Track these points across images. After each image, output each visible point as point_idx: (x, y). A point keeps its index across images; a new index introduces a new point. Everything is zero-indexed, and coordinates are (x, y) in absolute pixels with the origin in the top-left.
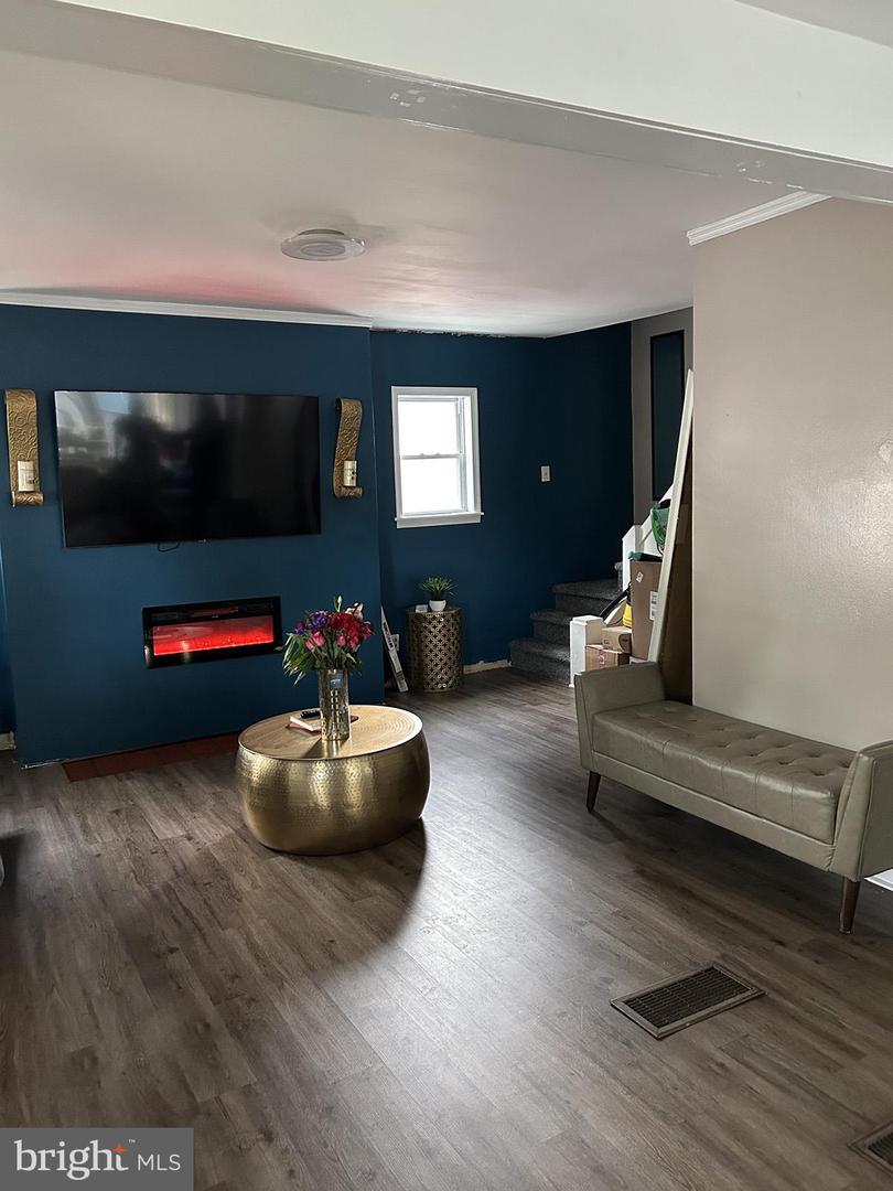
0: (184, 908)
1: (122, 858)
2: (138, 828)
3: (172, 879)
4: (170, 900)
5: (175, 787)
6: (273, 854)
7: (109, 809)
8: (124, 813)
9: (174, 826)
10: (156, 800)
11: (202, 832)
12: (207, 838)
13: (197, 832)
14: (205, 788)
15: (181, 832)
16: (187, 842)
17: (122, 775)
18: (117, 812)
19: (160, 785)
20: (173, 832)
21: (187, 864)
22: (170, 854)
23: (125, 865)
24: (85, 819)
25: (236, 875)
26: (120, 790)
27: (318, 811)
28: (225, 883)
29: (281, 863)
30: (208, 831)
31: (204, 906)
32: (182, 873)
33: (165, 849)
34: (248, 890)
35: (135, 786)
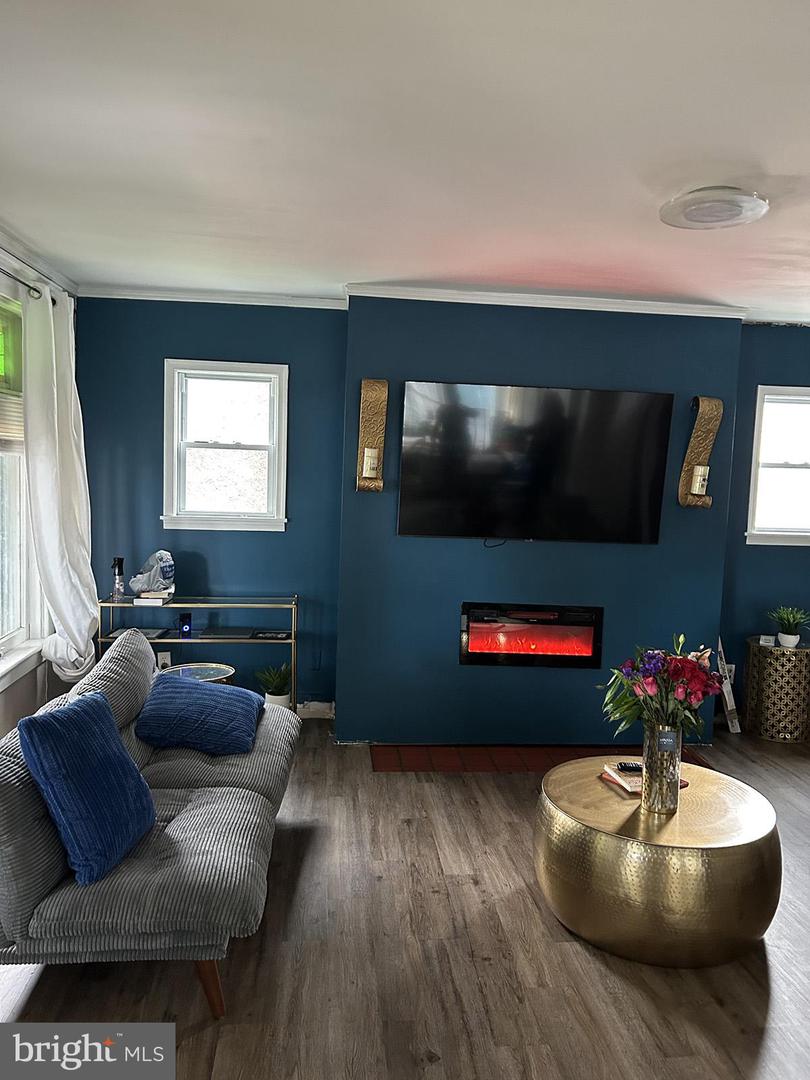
0: (456, 992)
1: (401, 889)
2: (425, 851)
3: (449, 939)
4: (442, 971)
5: (471, 803)
6: (567, 935)
7: (402, 817)
8: (415, 825)
9: (463, 860)
10: (450, 817)
11: (491, 878)
12: (495, 886)
13: (486, 874)
14: (501, 814)
15: (468, 871)
16: (472, 886)
17: (422, 775)
18: (408, 822)
19: (457, 797)
20: (460, 867)
21: (468, 920)
22: (452, 898)
23: (402, 900)
24: (376, 824)
25: (522, 956)
26: (416, 794)
27: (628, 904)
28: (507, 964)
29: (577, 953)
30: (497, 876)
31: (478, 994)
32: (460, 932)
33: (448, 890)
34: (533, 986)
35: (431, 791)
